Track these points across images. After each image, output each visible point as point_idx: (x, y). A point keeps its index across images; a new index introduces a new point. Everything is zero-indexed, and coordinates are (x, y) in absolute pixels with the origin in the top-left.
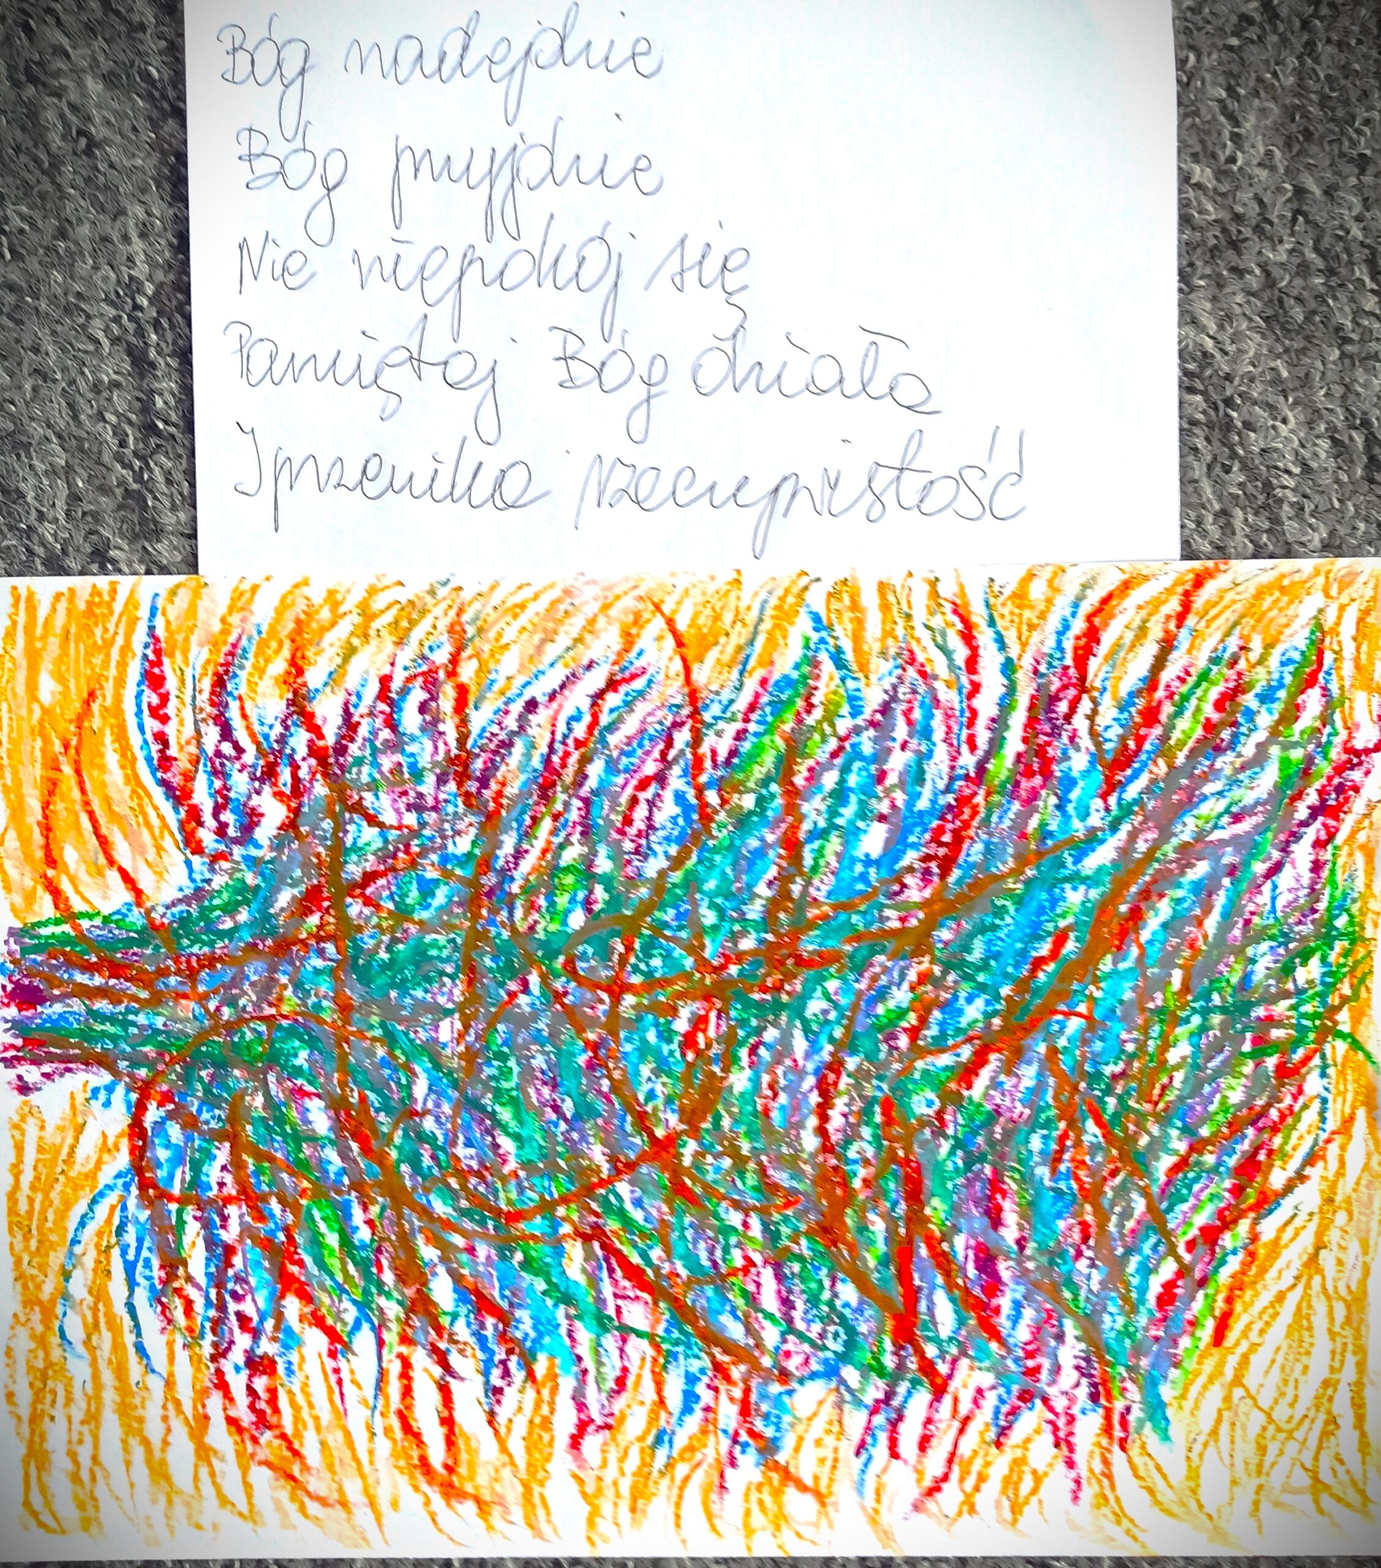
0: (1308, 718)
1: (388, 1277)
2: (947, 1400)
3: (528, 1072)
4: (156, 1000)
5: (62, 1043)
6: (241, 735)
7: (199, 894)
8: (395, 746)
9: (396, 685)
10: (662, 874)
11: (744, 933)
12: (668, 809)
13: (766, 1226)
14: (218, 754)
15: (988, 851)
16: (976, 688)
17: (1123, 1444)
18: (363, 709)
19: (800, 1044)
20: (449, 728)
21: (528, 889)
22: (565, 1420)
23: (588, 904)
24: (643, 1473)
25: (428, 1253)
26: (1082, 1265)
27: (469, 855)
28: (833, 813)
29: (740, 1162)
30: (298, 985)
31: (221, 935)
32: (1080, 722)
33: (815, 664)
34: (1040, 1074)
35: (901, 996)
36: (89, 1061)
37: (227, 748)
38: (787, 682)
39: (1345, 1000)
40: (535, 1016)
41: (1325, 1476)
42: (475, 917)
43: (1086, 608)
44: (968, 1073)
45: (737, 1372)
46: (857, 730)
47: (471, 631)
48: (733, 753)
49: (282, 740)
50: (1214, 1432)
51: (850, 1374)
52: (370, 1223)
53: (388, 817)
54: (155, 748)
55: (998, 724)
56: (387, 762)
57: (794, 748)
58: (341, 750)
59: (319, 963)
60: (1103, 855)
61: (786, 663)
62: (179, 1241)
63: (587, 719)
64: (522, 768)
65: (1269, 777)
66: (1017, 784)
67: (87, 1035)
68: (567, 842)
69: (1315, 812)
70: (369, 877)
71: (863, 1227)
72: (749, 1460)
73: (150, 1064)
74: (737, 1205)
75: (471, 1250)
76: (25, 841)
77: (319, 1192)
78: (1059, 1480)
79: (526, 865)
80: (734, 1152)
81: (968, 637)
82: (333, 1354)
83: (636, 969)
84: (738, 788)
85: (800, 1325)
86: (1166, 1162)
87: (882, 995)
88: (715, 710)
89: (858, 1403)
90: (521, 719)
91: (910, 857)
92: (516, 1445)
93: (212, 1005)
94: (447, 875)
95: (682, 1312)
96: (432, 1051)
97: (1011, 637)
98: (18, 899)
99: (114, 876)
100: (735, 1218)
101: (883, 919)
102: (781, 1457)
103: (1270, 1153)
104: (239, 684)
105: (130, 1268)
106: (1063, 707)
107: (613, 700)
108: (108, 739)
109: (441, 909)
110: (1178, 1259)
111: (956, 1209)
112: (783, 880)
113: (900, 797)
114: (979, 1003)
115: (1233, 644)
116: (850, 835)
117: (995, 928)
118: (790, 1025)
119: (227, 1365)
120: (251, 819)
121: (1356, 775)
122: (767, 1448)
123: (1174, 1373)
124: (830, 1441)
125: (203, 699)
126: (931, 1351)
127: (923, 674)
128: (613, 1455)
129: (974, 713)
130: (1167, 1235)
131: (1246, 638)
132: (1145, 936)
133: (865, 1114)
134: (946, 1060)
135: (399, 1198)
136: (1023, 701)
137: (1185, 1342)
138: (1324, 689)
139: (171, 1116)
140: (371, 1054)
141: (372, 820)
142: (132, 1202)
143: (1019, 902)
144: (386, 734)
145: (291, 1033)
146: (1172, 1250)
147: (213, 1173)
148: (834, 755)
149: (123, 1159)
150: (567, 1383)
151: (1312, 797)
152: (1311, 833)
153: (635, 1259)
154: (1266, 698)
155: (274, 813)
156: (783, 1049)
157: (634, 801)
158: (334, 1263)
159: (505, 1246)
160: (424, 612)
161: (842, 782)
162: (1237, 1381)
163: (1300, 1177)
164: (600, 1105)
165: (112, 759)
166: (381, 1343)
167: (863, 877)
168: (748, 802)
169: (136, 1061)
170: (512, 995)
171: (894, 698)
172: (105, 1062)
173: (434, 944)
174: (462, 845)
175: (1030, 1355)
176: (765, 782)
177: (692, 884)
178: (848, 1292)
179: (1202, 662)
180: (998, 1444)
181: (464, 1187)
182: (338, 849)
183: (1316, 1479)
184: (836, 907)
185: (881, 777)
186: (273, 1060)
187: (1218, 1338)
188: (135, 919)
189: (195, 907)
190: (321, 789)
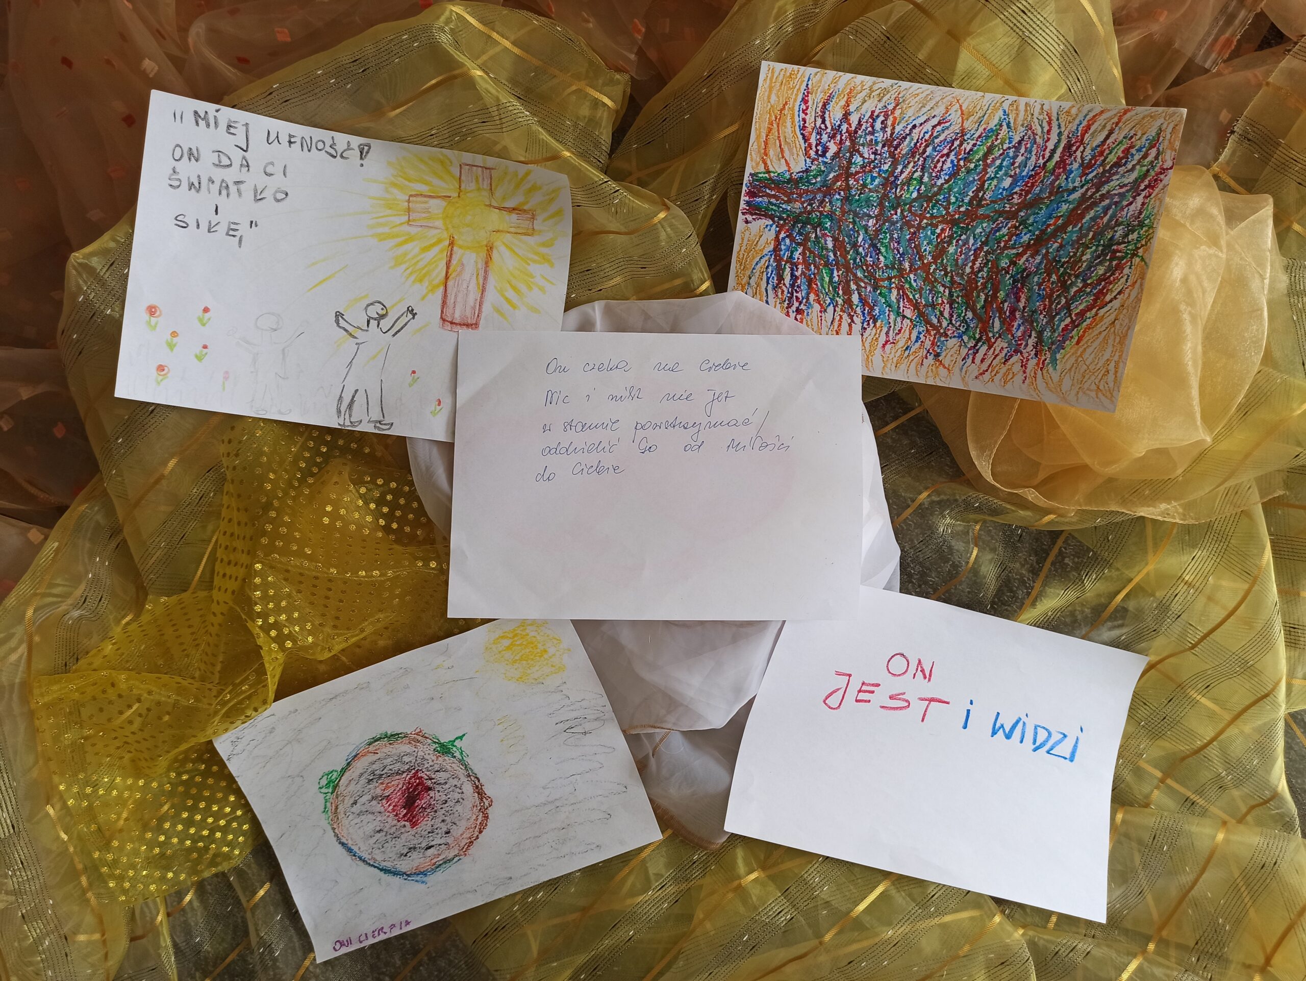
0: (1151, 158)
1: (841, 292)
2: (993, 349)
3: (892, 239)
4: (789, 202)
5: (760, 210)
6: (828, 123)
7: (807, 171)
8: (872, 133)
9: (876, 114)
10: (942, 184)
11: (962, 206)
12: (948, 164)
13: (950, 292)
14: (820, 128)
15: (1041, 190)
16: (1049, 139)
17: (1041, 369)
18: (864, 120)
19: (971, 241)
20: (889, 130)
21: (903, 184)
22: (883, 339)
23: (919, 190)
24: (901, 357)
25: (853, 287)
26: (1042, 317)
27: (887, 170)
28: (997, 173)
29: (946, 275)
30: (830, 202)
31: (812, 184)
32: (1078, 154)
33: (1001, 126)
34: (1042, 258)
35: (1005, 231)
36: (766, 216)
37: (823, 126)
38: (992, 130)
39: (1142, 246)
40: (897, 222)
41: (1101, 387)
42: (886, 190)
43: (1088, 118)
44: (1019, 255)
45: (933, 333)
46: (1009, 148)
47: (901, 100)
48: (971, 150)
49: (839, 126)
50: (1070, 369)
51: (965, 338)
52: (838, 276)
53: (866, 155)
54: (802, 123)
55: (1053, 152)
56: (869, 138)
57: (990, 150)
58: (856, 132)
59: (838, 197)
60: (1076, 195)
61: (993, 124)
62: (783, 273)
63: (930, 133)
64: (908, 146)
65: (1134, 175)
66: (1054, 171)
67: (767, 209)
68: (916, 171)
69: (1146, 187)
70: (857, 173)
71: (978, 296)
72: (931, 358)
73: (784, 220)
74: (943, 286)
75: (866, 288)
76: (759, 147)
77: (827, 264)
78: (1020, 377)
79: (903, 176)
80: (945, 270)
81: (1049, 123)
82: (821, 312)
83: (929, 212)
84: (971, 162)
85: (954, 322)
86: (1075, 289)
87: (999, 230)
88: (968, 136)
89: (966, 346)
90: (911, 130)
91: (1017, 189)
92: (867, 345)
93: (805, 205)
94: (880, 175)
95: (921, 314)
96: (866, 228)
97: (1063, 125)
98: (754, 164)
99: (783, 161)
100: (942, 289)
101: (1004, 207)
102: (940, 358)
103: (1108, 290)
104: (830, 107)
105: (768, 279)
106: (1074, 148)
107: (939, 128)
108: (789, 118)
109: (876, 185)
110: (1072, 318)
111: (1007, 295)
112: (978, 190)
113: (1018, 170)
114: (1028, 235)
115: (1132, 133)
116: (1000, 180)
117: (1038, 213)
118: (970, 235)
119: (790, 311)
120: (826, 150)
121: (1162, 176)
122: (937, 355)
123: (1062, 351)
124: (956, 356)
125: (818, 110)
126: (991, 335)
127: (1033, 133)
128: (893, 351)
129: (1046, 147)
130: (1069, 311)
131: (1137, 132)
132: (1084, 221)
133: (986, 264)
134: (1014, 251)
135: (848, 269)
136: (1062, 145)
137: (1067, 342)
138: (1158, 149)
139: (787, 236)
140: (848, 226)
141: (861, 156)
142: (772, 260)
143: (1047, 207)
144: (870, 129)
145: (826, 217)
146: (1070, 316)
147: (796, 255)
148: (1001, 155)
149: (771, 247)
150: (885, 329)
151: (1146, 182)
152: (1143, 194)
153: (911, 297)
154: (1139, 150)
155: (833, 148)
156: (966, 242)
157: (938, 161)
158: (826, 286)
159: (875, 288)
160: (888, 92)
161: (1001, 163)
162: (1081, 356)
163: (1115, 298)
164: (910, 251)
165: (789, 124)
166: (835, 311)
167: (1001, 193)
168: (972, 166)
169: (780, 218)
170: (892, 215)
171: (1023, 140)
172: (772, 217)
173: (872, 196)
174: (886, 167)
175: (1020, 340)
176: (978, 161)
177: (950, 189)
178: (970, 315)
179: (1121, 138)
180: (1004, 364)
181: (867, 269)
182: (850, 163)
183: (1098, 388)
184: (992, 202)
185: (1013, 164)
186: (820, 224)
187: (1078, 343)
188: (787, 176)
189: (805, 174)
190: (848, 143)
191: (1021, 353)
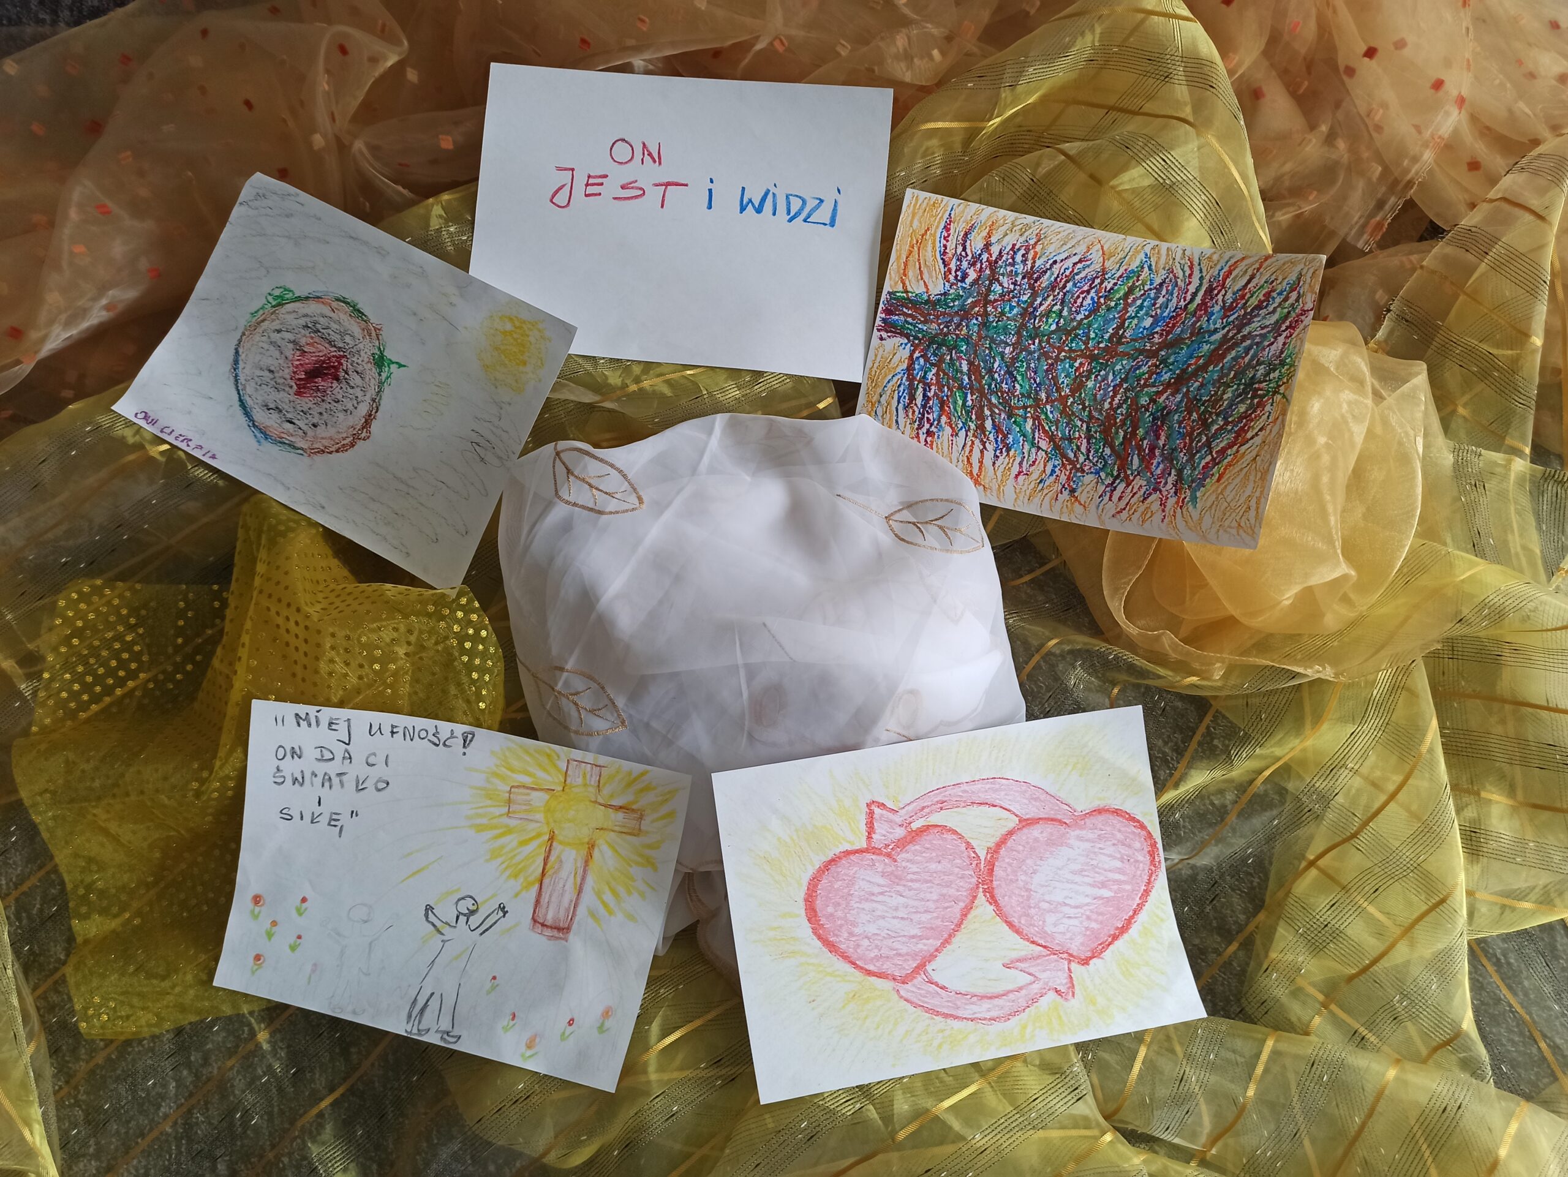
0: (1291, 300)
1: (974, 417)
2: (1131, 487)
3: (1028, 368)
4: (925, 322)
5: (895, 328)
6: (968, 251)
7: (945, 294)
8: (1013, 264)
9: (1017, 247)
10: (1082, 320)
11: (1102, 342)
12: (1088, 301)
13: (1088, 427)
14: (961, 254)
15: (1182, 331)
16: (1190, 283)
17: (1181, 508)
18: (1005, 252)
19: (1111, 377)
20: (1029, 263)
21: (1041, 316)
22: (1015, 469)
23: (1057, 323)
24: (1034, 490)
25: (987, 412)
26: (1181, 454)
27: (1026, 301)
28: (1137, 312)
29: (1084, 409)
30: (967, 326)
31: (949, 307)
32: (1220, 296)
33: (1142, 268)
34: (1183, 397)
35: (1145, 369)
36: (902, 334)
37: (963, 254)
38: (1133, 271)
39: (1284, 384)
40: (1034, 352)
41: (1243, 524)
42: (1024, 320)
43: (1229, 263)
44: (1159, 394)
45: (1068, 467)
46: (1151, 289)
47: (1043, 236)
48: (1112, 289)
49: (980, 255)
50: (1210, 507)
51: (1103, 475)
52: (972, 400)
53: (1006, 285)
54: (943, 248)
55: (1194, 295)
56: (1009, 269)
57: (1131, 290)
58: (996, 262)
59: (976, 322)
60: (1217, 337)
61: (1134, 266)
62: (915, 392)
63: (1071, 270)
64: (1048, 280)
66: (1196, 313)
67: (903, 327)
68: (1056, 304)
69: (1287, 328)
70: (996, 301)
71: (1117, 433)
72: (1066, 493)
73: (920, 340)
74: (1081, 420)
75: (1000, 415)
76: (899, 267)
77: (961, 387)
78: (1159, 516)
79: (1042, 308)
80: (1083, 404)
81: (1191, 268)
82: (952, 435)
83: (1067, 346)
84: (1111, 300)
85: (1091, 458)
86: (1216, 426)
87: (1139, 368)
88: (1109, 275)
89: (1103, 483)
90: (1051, 265)
91: (1158, 329)
92: (999, 474)
93: (941, 327)
94: (1019, 305)
95: (1057, 447)
96: (1002, 355)
97: (1204, 270)
98: (893, 283)
99: (922, 282)
100: (1079, 423)
101: (1145, 346)
102: (1076, 494)
103: (1249, 427)
104: (972, 236)
105: (899, 397)
106: (1216, 292)
107: (1080, 266)
108: (930, 242)
109: (1014, 315)
110: (1212, 456)
111: (1147, 433)
112: (1118, 328)
113: (1159, 311)
114: (1169, 374)
115: (1273, 278)
116: (1141, 320)
117: (1179, 353)
118: (1109, 372)
119: (920, 432)
120: (965, 276)
121: (1303, 318)
122: (1073, 491)
123: (1202, 489)
124: (1092, 493)
125: (960, 238)
126: (1129, 472)
127: (1175, 276)
128: (1026, 483)
129: (1188, 290)
130: (1210, 448)
131: (1278, 276)
132: (1225, 361)
133: (1125, 401)
134: (1154, 389)
135: (982, 394)
136: (1204, 289)
137: (1208, 480)
138: (1299, 292)
139: (921, 356)
140: (984, 352)
141: (1001, 285)
142: (904, 379)
143: (1188, 347)
144: (1010, 260)
145: (962, 340)
146: (1211, 453)
147: (930, 375)
148: (1142, 295)
149: (905, 366)
150: (1018, 460)
151: (1287, 323)
152: (1285, 334)
153: (1047, 428)
154: (1280, 294)
155: (972, 275)
156: (1105, 378)
157: (1078, 297)
158: (959, 410)
159: (1010, 416)
160: (1030, 228)
161: (1142, 303)
162: (1222, 493)
163: (1256, 435)
164: (1047, 382)
165: (930, 248)
166: (967, 435)
167: (1142, 332)
168: (1113, 304)
169: (916, 338)
170: (1029, 344)
171: (1164, 282)
172: (907, 336)
173: (1010, 324)
174: (1025, 298)
175: (1159, 478)
176: (1119, 299)
177: (1090, 325)
178: (1108, 451)
179: (1262, 282)
180: (1143, 502)
181: (1002, 396)
182: (989, 290)
183: (1239, 525)
184: (1131, 340)
185: (1154, 304)
186: (956, 347)
187: (1218, 480)
188: (925, 297)
189: (943, 298)
190: (988, 272)
191: (1161, 492)
